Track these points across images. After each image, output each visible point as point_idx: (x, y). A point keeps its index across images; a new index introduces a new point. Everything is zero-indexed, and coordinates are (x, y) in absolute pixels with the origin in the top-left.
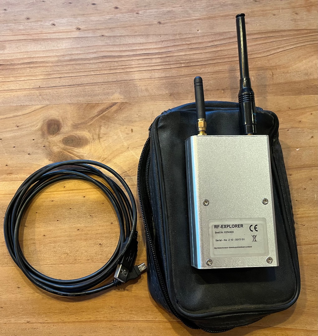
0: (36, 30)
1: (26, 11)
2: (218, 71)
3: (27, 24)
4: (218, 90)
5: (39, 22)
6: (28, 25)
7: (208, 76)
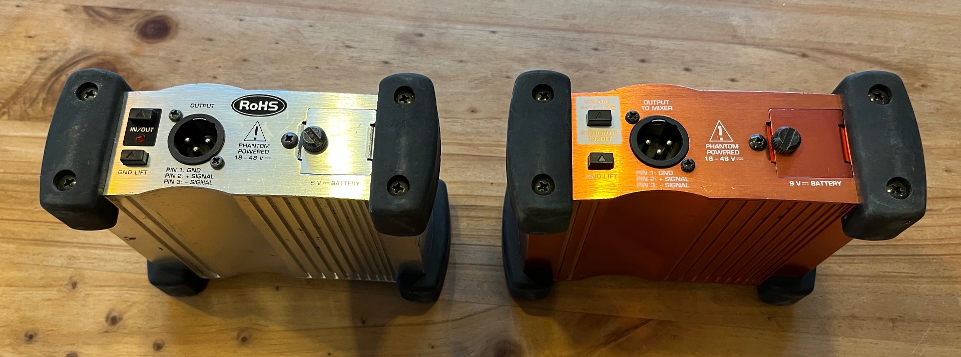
0: (487, 136)
1: (470, 94)
2: (882, 274)
3: (471, 121)
4: (879, 319)
5: (494, 120)
6: (471, 124)
7: (859, 284)
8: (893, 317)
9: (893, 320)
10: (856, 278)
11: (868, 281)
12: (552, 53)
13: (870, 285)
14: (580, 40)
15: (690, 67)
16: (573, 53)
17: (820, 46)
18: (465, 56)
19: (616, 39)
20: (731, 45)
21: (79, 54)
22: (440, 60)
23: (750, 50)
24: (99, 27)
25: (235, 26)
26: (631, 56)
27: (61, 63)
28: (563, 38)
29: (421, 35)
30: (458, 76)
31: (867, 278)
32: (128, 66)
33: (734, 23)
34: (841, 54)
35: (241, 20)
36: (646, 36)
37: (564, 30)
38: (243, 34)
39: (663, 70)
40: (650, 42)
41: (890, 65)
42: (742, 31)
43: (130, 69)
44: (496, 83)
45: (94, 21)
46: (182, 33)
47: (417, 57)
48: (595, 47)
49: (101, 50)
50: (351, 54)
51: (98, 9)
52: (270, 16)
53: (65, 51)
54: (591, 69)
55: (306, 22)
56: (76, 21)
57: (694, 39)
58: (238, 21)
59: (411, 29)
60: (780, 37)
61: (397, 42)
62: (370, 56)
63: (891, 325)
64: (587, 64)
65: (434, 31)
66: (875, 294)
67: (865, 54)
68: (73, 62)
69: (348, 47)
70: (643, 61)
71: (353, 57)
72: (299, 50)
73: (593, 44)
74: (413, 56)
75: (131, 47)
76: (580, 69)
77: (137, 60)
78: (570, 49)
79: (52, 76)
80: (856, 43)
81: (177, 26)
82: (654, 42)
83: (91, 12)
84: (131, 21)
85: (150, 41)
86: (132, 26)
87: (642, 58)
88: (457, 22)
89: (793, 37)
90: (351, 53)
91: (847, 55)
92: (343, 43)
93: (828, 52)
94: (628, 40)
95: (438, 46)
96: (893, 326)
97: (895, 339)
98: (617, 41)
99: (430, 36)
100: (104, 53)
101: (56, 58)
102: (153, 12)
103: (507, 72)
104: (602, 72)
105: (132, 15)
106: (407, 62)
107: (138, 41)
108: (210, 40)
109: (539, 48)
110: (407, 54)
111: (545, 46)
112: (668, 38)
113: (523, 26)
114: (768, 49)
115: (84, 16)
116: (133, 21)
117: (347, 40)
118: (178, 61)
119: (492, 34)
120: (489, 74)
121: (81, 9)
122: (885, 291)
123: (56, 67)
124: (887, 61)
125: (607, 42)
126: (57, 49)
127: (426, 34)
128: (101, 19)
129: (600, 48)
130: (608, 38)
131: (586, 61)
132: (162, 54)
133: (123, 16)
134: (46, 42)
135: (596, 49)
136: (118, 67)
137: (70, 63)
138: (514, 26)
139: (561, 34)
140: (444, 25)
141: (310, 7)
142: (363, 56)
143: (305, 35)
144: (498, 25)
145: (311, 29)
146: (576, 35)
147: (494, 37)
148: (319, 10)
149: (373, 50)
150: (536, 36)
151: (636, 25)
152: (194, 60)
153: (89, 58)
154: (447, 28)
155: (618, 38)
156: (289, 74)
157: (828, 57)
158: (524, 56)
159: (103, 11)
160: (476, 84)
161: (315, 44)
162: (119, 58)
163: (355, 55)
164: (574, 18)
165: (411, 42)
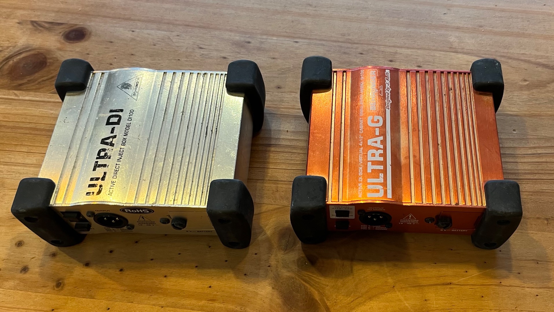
8: (548, 217)
9: (547, 219)
11: (532, 195)
13: (533, 197)
14: (352, 48)
15: (421, 65)
16: (347, 56)
17: (505, 55)
18: (277, 55)
19: (375, 48)
20: (448, 53)
21: (24, 49)
22: (259, 57)
23: (460, 56)
24: (39, 33)
25: (129, 35)
26: (383, 58)
27: (11, 54)
28: (341, 47)
29: (249, 42)
30: (271, 67)
32: (54, 56)
33: (451, 40)
34: (518, 59)
35: (133, 31)
36: (394, 47)
37: (342, 42)
38: (133, 40)
39: (404, 66)
40: (397, 50)
41: (548, 66)
42: (455, 45)
43: (55, 58)
45: (36, 30)
46: (93, 38)
47: (245, 55)
48: (361, 52)
49: (37, 47)
50: (202, 52)
51: (40, 22)
52: (152, 29)
53: (14, 47)
54: (357, 65)
55: (175, 33)
56: (25, 30)
57: (425, 49)
58: (131, 32)
59: (242, 39)
60: (479, 49)
61: (233, 46)
62: (215, 54)
64: (355, 62)
65: (258, 40)
67: (533, 60)
68: (19, 53)
69: (201, 48)
70: (391, 61)
71: (203, 54)
72: (168, 49)
73: (359, 50)
74: (243, 55)
75: (58, 45)
76: (351, 65)
77: (60, 52)
78: (345, 53)
79: (4, 61)
80: (527, 53)
81: (90, 33)
82: (399, 50)
83: (35, 24)
84: (61, 30)
85: (71, 42)
86: (60, 33)
87: (391, 59)
88: (273, 35)
89: (488, 49)
91: (522, 60)
92: (198, 46)
93: (510, 58)
94: (382, 49)
95: (259, 49)
99: (255, 43)
100: (40, 48)
101: (8, 50)
102: (76, 25)
105: (61, 27)
106: (238, 58)
107: (63, 41)
108: (111, 42)
109: (325, 52)
110: (239, 53)
111: (329, 51)
112: (408, 48)
113: (316, 39)
114: (471, 55)
115: (30, 26)
117: (201, 44)
118: (88, 54)
119: (295, 43)
120: (292, 66)
121: (29, 23)
123: (7, 56)
124: (546, 64)
125: (368, 49)
126: (10, 45)
127: (253, 42)
128: (40, 28)
129: (364, 53)
130: (370, 47)
131: (355, 60)
132: (78, 50)
133: (55, 27)
134: (3, 41)
135: (361, 54)
136: (48, 56)
137: (16, 54)
138: (310, 39)
139: (340, 44)
140: (265, 37)
141: (179, 25)
142: (210, 54)
143: (174, 41)
144: (300, 38)
145: (178, 37)
146: (349, 45)
147: (297, 45)
148: (184, 27)
149: (217, 50)
150: (324, 45)
151: (389, 40)
152: (99, 54)
153: (30, 51)
154: (267, 39)
156: (160, 63)
157: (510, 61)
159: (44, 24)
160: (282, 71)
161: (179, 46)
162: (49, 51)
164: (349, 35)
165: (242, 46)
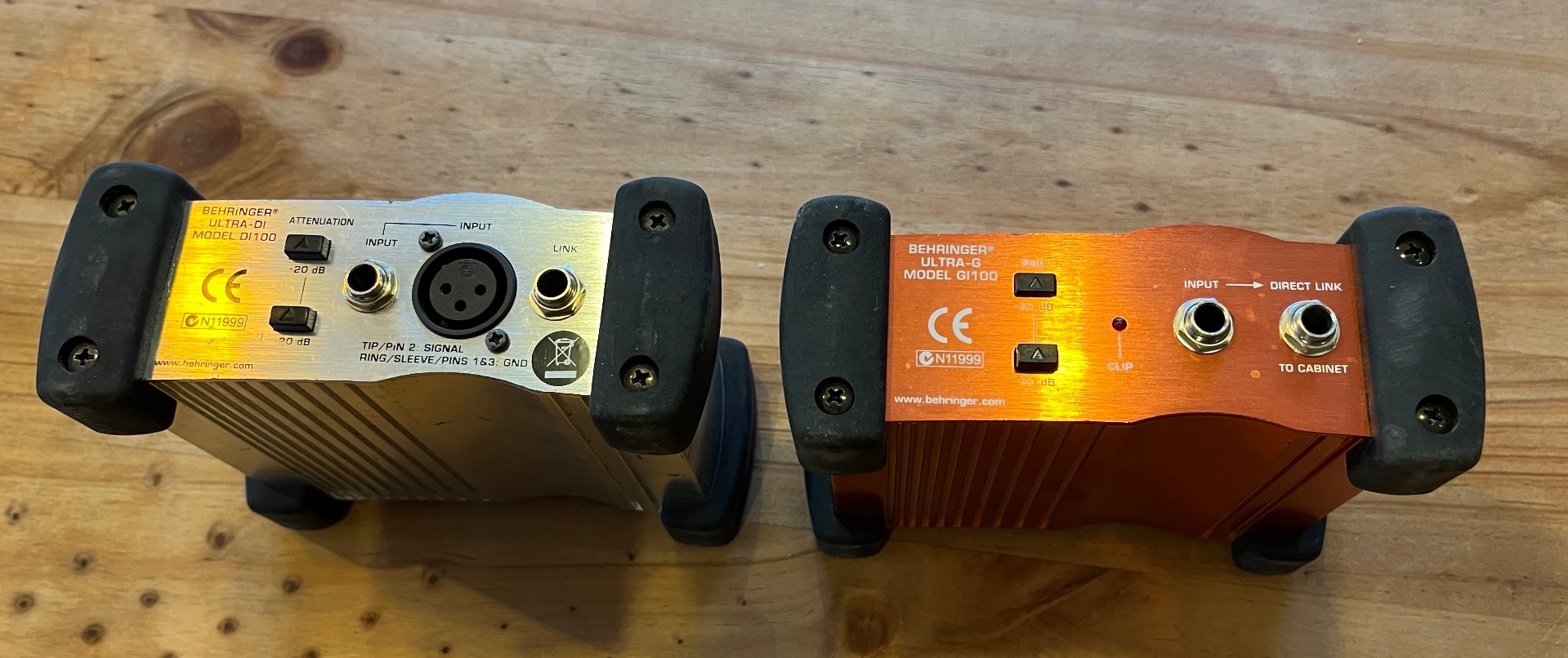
8: (1514, 578)
9: (1513, 583)
10: (1455, 510)
11: (1476, 516)
12: (965, 112)
13: (1478, 522)
14: (1014, 91)
15: (1195, 144)
16: (1001, 114)
17: (1416, 114)
18: (820, 114)
19: (1074, 92)
20: (1267, 108)
21: (180, 90)
22: (776, 119)
23: (1297, 116)
24: (213, 45)
25: (438, 51)
26: (1096, 121)
27: (148, 105)
28: (984, 88)
29: (747, 75)
30: (806, 146)
31: (1473, 511)
32: (258, 113)
33: (1274, 70)
34: (1451, 129)
35: (449, 41)
36: (1125, 87)
37: (986, 73)
38: (450, 65)
39: (1148, 146)
40: (1131, 99)
41: (1532, 149)
42: (1286, 84)
43: (260, 118)
44: (870, 159)
45: (205, 36)
46: (349, 61)
47: (739, 111)
48: (1037, 104)
49: (213, 85)
50: (629, 104)
51: (212, 14)
52: (496, 35)
53: (155, 85)
54: (1028, 142)
55: (556, 48)
56: (174, 35)
57: (1204, 96)
58: (443, 43)
59: (730, 64)
60: (1348, 96)
61: (707, 86)
62: (660, 108)
63: (1510, 591)
64: (1023, 133)
65: (769, 68)
66: (1486, 538)
67: (1491, 129)
68: (167, 105)
69: (625, 91)
70: (1117, 131)
71: (631, 109)
72: (543, 94)
73: (1034, 99)
74: (731, 111)
75: (264, 82)
76: (1011, 142)
77: (273, 103)
78: (996, 107)
79: (131, 126)
80: (1477, 109)
81: (341, 47)
82: (1137, 99)
83: (200, 20)
84: (266, 36)
85: (297, 71)
86: (266, 45)
87: (1116, 125)
88: (808, 54)
89: (1371, 97)
90: (628, 101)
91: (1460, 131)
92: (617, 84)
93: (1429, 124)
94: (1094, 94)
95: (774, 95)
96: (1513, 594)
97: (1516, 616)
98: (1075, 95)
99: (762, 77)
100: (218, 90)
101: (140, 96)
102: (303, 22)
103: (888, 142)
104: (1047, 147)
105: (268, 27)
106: (722, 121)
107: (276, 70)
108: (396, 73)
109: (944, 103)
110: (722, 106)
111: (954, 100)
112: (1161, 92)
113: (919, 65)
114: (1327, 116)
115: (187, 26)
116: (267, 38)
117: (623, 79)
118: (342, 108)
119: (867, 77)
120: (859, 143)
121: (183, 15)
122: (1502, 534)
123: (140, 111)
124: (1527, 144)
125: (1058, 96)
126: (142, 80)
127: (757, 73)
128: (216, 32)
129: (1046, 106)
130: (1061, 89)
131: (1022, 127)
132: (315, 94)
133: (252, 28)
134: (124, 69)
135: (1039, 108)
136: (242, 114)
137: (164, 105)
138: (902, 64)
139: (981, 80)
140: (786, 58)
141: (564, 22)
142: (649, 108)
143: (555, 69)
144: (876, 61)
145: (564, 59)
146: (1007, 83)
147: (870, 82)
148: (579, 28)
149: (667, 98)
150: (940, 83)
151: (1110, 68)
152: (368, 107)
153: (194, 97)
154: (791, 64)
155: (1077, 91)
156: (524, 135)
157: (1428, 133)
158: (917, 117)
159: (221, 19)
160: (836, 160)
161: (569, 86)
162: (243, 99)
163: (637, 105)
164: (1005, 53)
165: (730, 87)
